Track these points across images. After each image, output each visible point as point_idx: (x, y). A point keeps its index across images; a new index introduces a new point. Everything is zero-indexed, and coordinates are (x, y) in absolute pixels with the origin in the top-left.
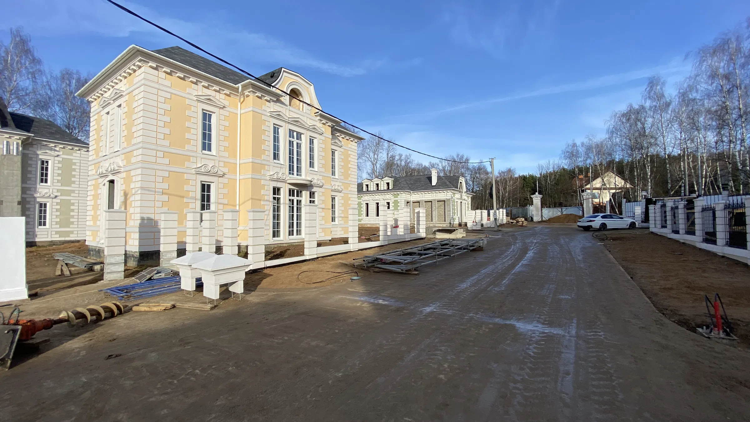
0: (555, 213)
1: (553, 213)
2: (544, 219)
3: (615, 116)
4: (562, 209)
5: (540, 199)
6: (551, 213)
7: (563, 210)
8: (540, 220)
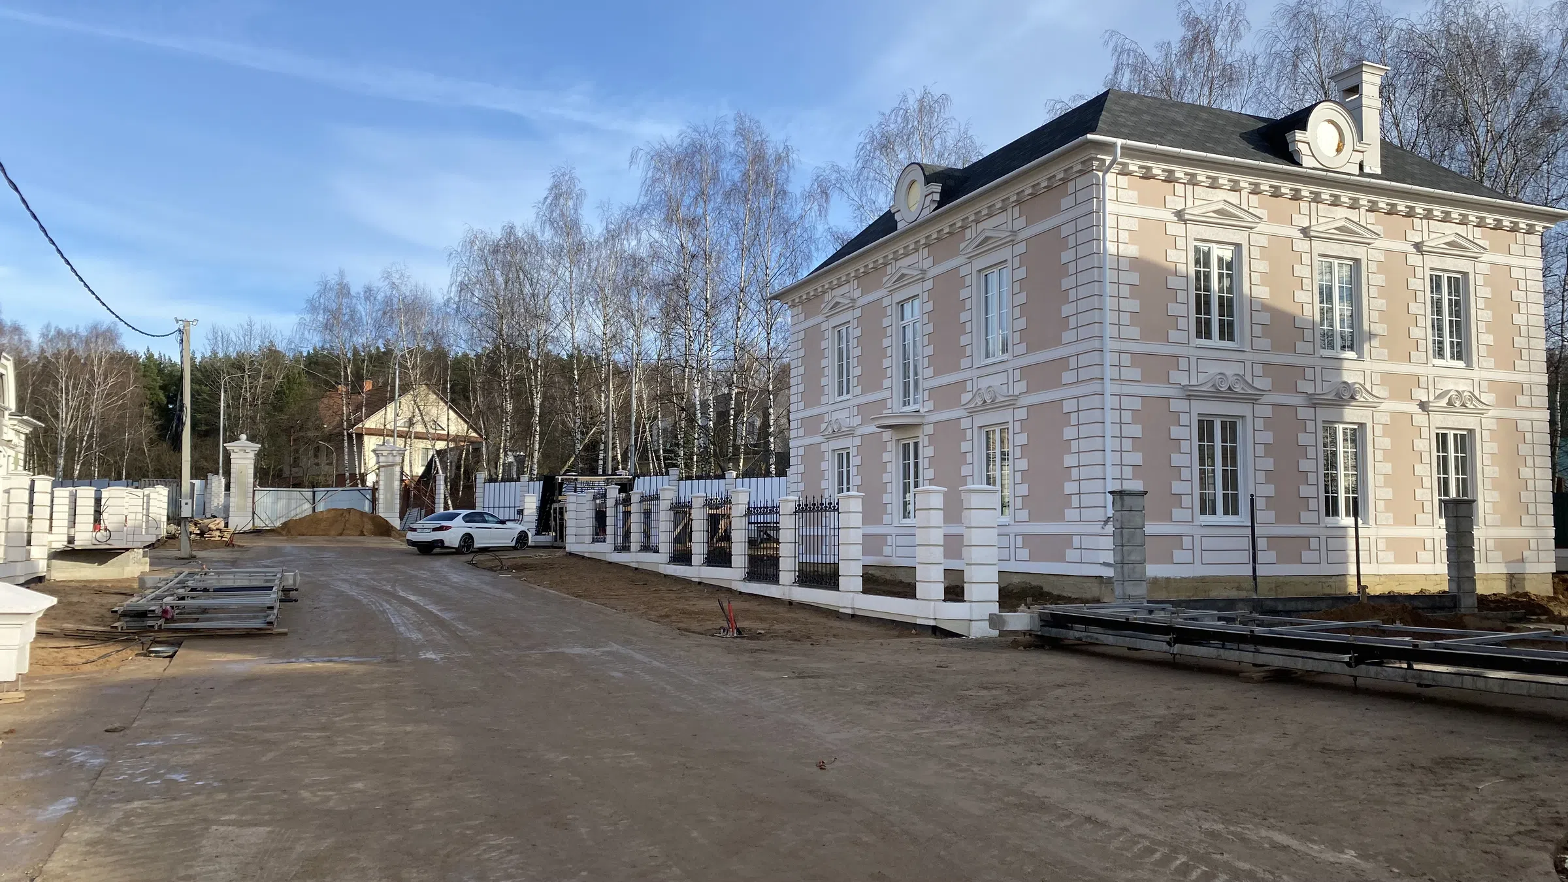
0: (293, 506)
1: (288, 505)
2: (259, 524)
3: (472, 243)
4: (314, 492)
5: (252, 455)
6: (282, 503)
7: (319, 496)
8: (250, 527)
